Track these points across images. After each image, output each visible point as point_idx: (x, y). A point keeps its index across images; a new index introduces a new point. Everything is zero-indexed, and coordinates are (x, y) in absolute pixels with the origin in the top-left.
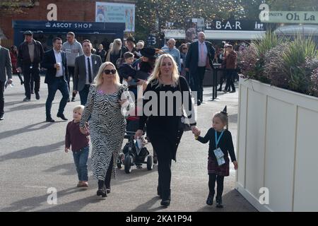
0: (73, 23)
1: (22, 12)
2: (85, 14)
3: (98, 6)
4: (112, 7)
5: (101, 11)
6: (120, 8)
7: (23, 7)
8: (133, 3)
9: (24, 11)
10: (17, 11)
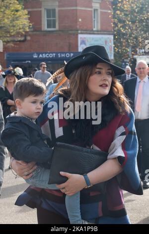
0: (57, 53)
1: (13, 45)
2: (70, 46)
3: (81, 38)
4: (93, 39)
5: (83, 42)
6: (100, 39)
7: (14, 41)
8: (112, 34)
9: (15, 45)
10: (9, 45)
